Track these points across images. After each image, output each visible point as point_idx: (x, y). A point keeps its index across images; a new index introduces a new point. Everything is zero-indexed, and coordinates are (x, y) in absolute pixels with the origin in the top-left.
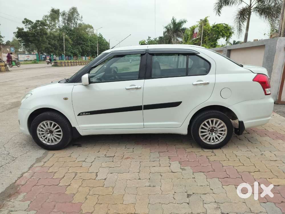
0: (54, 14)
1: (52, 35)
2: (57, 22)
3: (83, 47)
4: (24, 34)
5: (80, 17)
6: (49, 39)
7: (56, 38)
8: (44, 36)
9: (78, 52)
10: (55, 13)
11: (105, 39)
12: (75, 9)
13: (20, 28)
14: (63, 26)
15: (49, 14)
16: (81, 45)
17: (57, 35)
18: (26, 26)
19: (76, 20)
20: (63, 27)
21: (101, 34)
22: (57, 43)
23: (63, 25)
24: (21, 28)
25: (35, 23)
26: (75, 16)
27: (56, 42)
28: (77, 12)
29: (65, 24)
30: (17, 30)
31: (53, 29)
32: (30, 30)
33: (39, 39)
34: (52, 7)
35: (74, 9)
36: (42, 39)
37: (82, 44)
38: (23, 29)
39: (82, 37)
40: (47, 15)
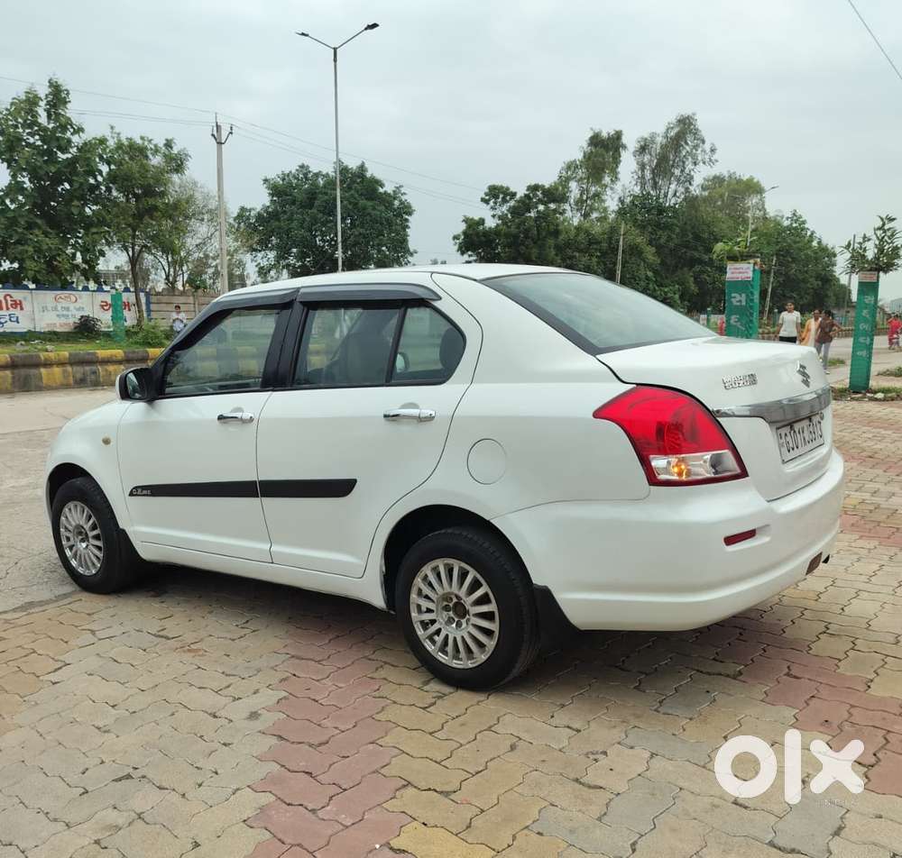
0: (601, 151)
1: (582, 237)
2: (607, 180)
3: (705, 276)
4: (483, 239)
5: (708, 150)
6: (569, 252)
7: (595, 246)
8: (551, 242)
9: (677, 296)
10: (604, 151)
11: (817, 235)
12: (691, 124)
13: (472, 219)
14: (635, 197)
15: (579, 156)
16: (697, 268)
17: (604, 233)
18: (493, 208)
19: (689, 166)
20: (632, 202)
21: (799, 213)
22: (598, 263)
23: (637, 190)
24: (476, 218)
25: (526, 195)
26: (687, 148)
27: (594, 259)
28: (696, 133)
29: (643, 186)
30: (463, 227)
31: (592, 209)
32: (505, 223)
33: (530, 253)
34: (592, 129)
35: (685, 124)
36: (540, 254)
37: (700, 262)
38: (482, 221)
39: (706, 236)
40: (575, 161)
